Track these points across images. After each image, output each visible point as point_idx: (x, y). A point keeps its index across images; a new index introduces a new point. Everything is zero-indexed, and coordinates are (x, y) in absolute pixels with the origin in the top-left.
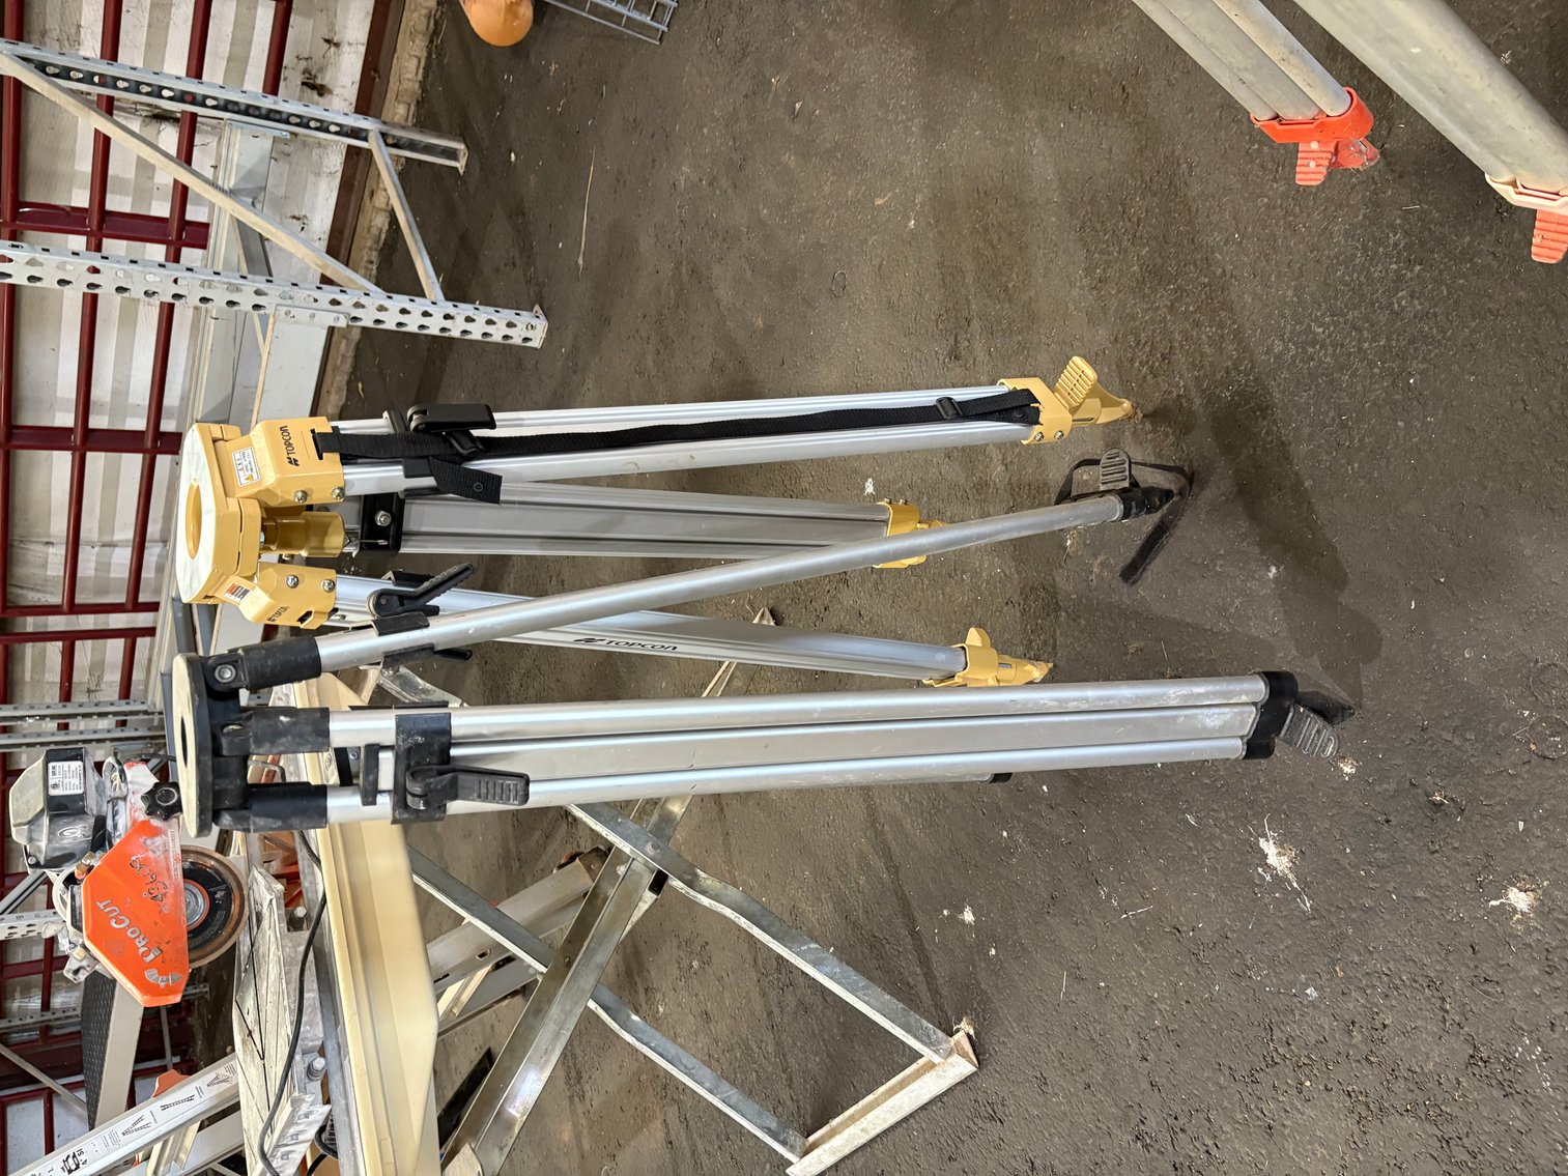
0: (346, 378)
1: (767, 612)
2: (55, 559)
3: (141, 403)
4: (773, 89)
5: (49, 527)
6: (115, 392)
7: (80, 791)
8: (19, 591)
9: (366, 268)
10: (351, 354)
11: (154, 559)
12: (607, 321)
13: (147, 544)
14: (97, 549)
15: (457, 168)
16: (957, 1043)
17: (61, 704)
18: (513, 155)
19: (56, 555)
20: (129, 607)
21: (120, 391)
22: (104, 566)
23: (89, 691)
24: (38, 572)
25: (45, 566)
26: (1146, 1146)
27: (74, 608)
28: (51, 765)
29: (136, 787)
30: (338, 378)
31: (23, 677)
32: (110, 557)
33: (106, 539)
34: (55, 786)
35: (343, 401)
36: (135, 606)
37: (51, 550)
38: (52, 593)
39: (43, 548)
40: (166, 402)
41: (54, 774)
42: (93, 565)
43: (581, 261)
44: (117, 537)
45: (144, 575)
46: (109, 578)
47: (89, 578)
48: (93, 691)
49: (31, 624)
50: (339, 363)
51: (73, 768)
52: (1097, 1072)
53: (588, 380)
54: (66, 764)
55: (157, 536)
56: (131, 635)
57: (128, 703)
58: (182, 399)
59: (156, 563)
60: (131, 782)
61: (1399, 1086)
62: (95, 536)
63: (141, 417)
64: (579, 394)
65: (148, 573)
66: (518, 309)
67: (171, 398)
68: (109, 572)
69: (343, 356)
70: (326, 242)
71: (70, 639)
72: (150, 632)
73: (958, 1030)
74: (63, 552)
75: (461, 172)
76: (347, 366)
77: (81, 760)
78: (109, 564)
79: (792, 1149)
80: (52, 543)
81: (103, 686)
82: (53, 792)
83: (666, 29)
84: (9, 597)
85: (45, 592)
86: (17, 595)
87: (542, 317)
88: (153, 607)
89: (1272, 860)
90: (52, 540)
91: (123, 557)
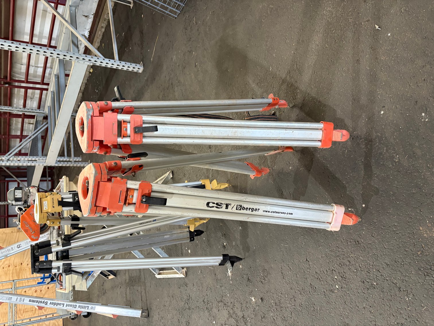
0: (100, 40)
1: (171, 172)
2: (24, 68)
3: (46, 36)
4: (193, 55)
5: (22, 60)
6: (40, 33)
7: (21, 197)
8: (14, 74)
9: (107, 15)
10: (102, 34)
11: (48, 72)
12: (155, 79)
13: (47, 68)
14: (34, 67)
15: (130, 6)
16: (184, 271)
17: (23, 108)
18: (142, 15)
19: (23, 67)
20: (41, 83)
21: (41, 33)
22: (35, 72)
23: (31, 98)
24: (19, 70)
25: (21, 69)
26: (204, 303)
27: (28, 82)
28: (16, 191)
29: (33, 194)
30: (98, 40)
31: (15, 93)
32: (37, 70)
33: (36, 66)
34: (16, 195)
35: (99, 45)
36: (43, 83)
37: (22, 66)
38: (22, 76)
39: (21, 65)
40: (53, 36)
41: (16, 193)
42: (33, 71)
43: (152, 59)
44: (39, 65)
45: (46, 75)
46: (37, 74)
47: (32, 73)
48: (32, 98)
49: (16, 84)
50: (98, 36)
51: (20, 192)
52: (201, 288)
53: (149, 90)
54: (18, 191)
55: (49, 66)
56: (42, 90)
57: (40, 110)
58: (57, 36)
59: (49, 73)
60: (32, 192)
61: (234, 315)
62: (33, 65)
63: (46, 39)
64: (147, 92)
65: (47, 74)
66: (136, 63)
67: (54, 35)
68: (37, 73)
69: (99, 35)
70: (98, 3)
71: (26, 88)
72: (47, 90)
73: (184, 269)
74: (26, 67)
75: (131, 8)
76: (101, 37)
77: (22, 190)
78: (37, 71)
79: (156, 273)
80: (23, 65)
81: (35, 98)
82: (16, 197)
83: (177, 17)
84: (11, 75)
85: (21, 75)
86: (14, 75)
87: (142, 66)
88: (48, 84)
89: (229, 273)
90: (22, 64)
91: (40, 71)
